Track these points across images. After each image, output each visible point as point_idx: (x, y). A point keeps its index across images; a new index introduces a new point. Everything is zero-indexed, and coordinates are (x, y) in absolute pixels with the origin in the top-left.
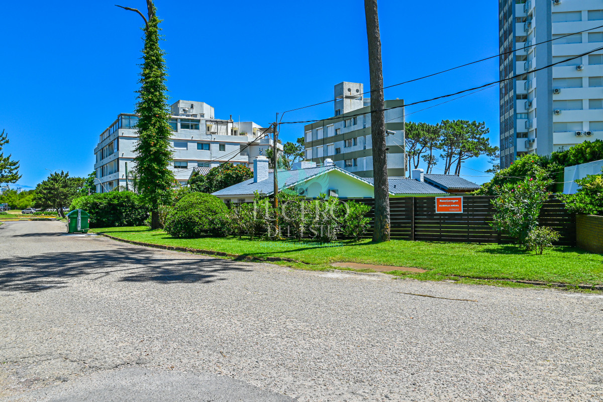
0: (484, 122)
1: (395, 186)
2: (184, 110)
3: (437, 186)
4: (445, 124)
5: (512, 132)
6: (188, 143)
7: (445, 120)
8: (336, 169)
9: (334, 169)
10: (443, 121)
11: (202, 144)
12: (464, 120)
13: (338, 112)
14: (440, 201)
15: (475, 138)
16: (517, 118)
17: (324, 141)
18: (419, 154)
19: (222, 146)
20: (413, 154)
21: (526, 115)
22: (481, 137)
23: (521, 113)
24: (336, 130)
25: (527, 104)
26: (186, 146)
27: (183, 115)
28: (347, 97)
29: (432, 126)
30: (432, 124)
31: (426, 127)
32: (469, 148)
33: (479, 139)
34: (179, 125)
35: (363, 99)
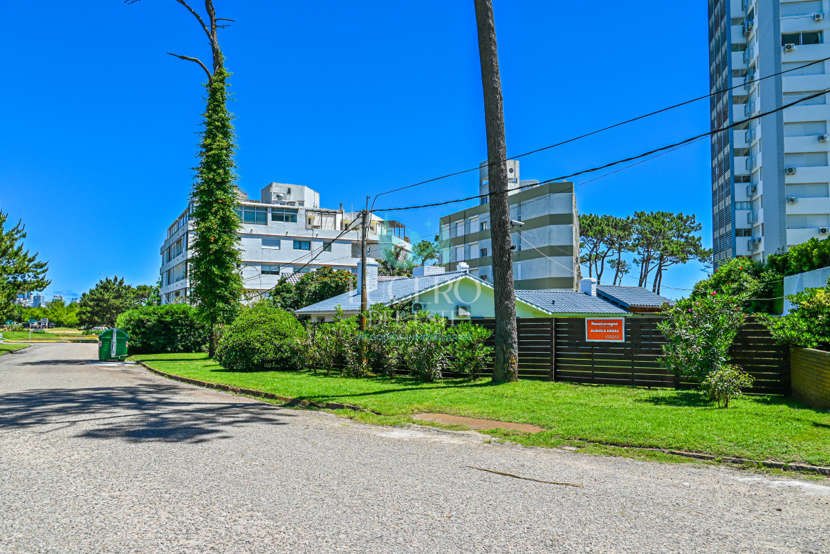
0: (694, 215)
1: (554, 301)
2: (278, 196)
3: (615, 302)
4: (639, 217)
5: (729, 227)
6: (282, 241)
7: (638, 212)
8: (467, 277)
9: (464, 277)
10: (636, 213)
11: (300, 242)
12: (666, 211)
13: (485, 199)
14: (593, 323)
15: (682, 236)
16: (735, 209)
17: (465, 239)
18: (603, 258)
19: (327, 245)
20: (596, 258)
21: (749, 204)
22: (690, 235)
23: (741, 202)
24: (482, 224)
25: (750, 189)
26: (278, 244)
27: (276, 202)
29: (620, 220)
30: (621, 217)
31: (613, 221)
32: (673, 252)
33: (686, 238)
34: (270, 216)
35: (518, 182)
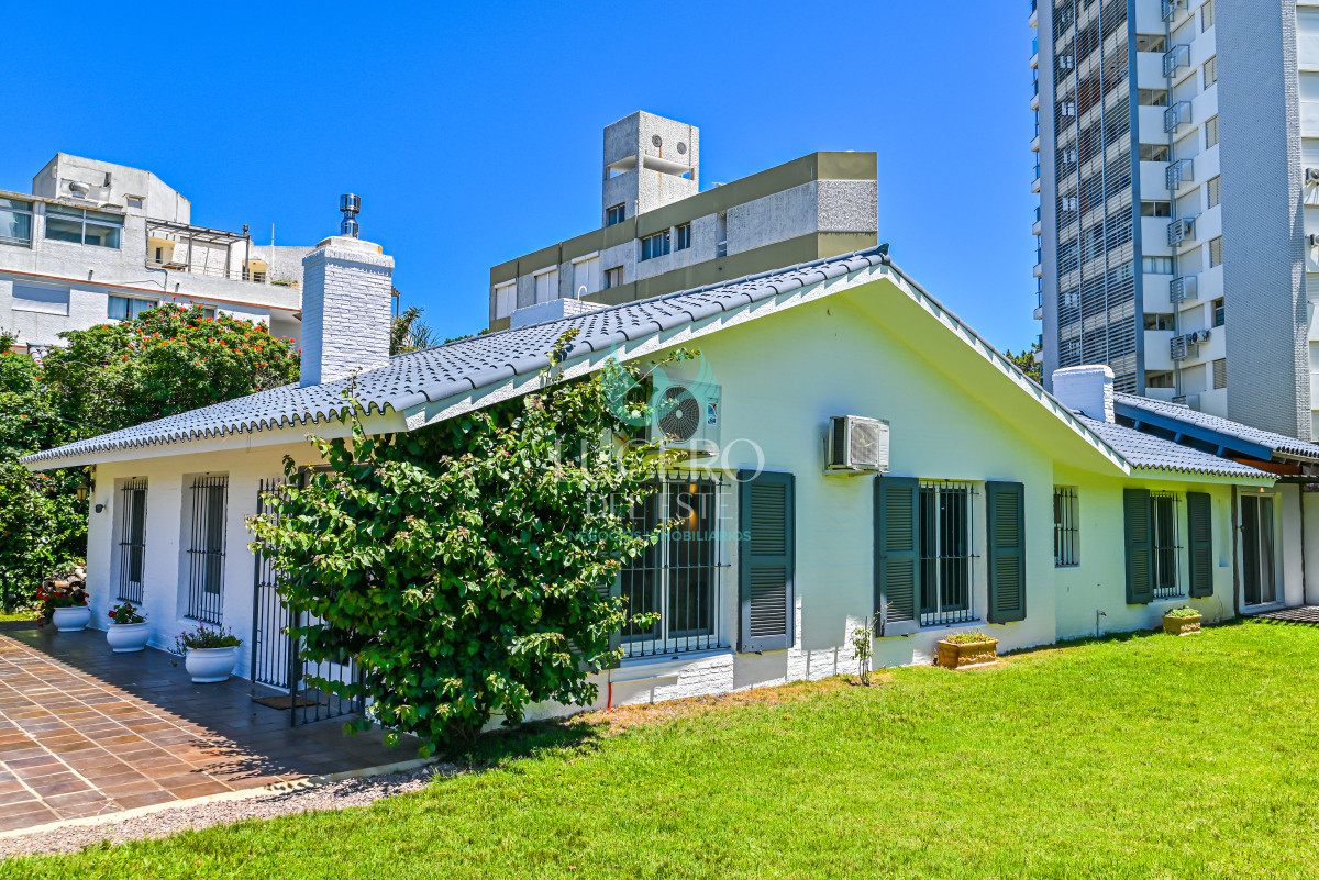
2: (73, 188)
5: (1128, 310)
6: (73, 293)
11: (128, 300)
13: (616, 214)
16: (1142, 272)
21: (1168, 262)
23: (1153, 258)
24: (608, 273)
25: (1173, 229)
26: (64, 299)
28: (648, 165)
34: (39, 222)
35: (696, 177)
